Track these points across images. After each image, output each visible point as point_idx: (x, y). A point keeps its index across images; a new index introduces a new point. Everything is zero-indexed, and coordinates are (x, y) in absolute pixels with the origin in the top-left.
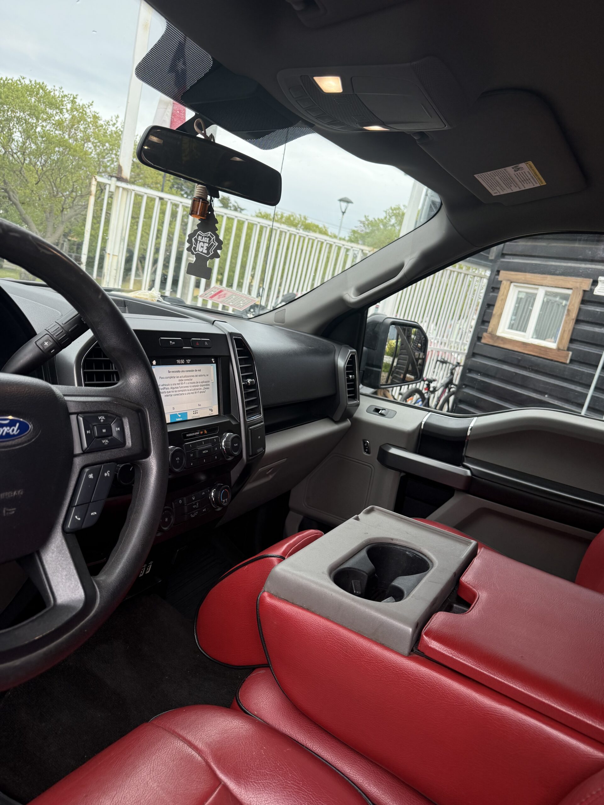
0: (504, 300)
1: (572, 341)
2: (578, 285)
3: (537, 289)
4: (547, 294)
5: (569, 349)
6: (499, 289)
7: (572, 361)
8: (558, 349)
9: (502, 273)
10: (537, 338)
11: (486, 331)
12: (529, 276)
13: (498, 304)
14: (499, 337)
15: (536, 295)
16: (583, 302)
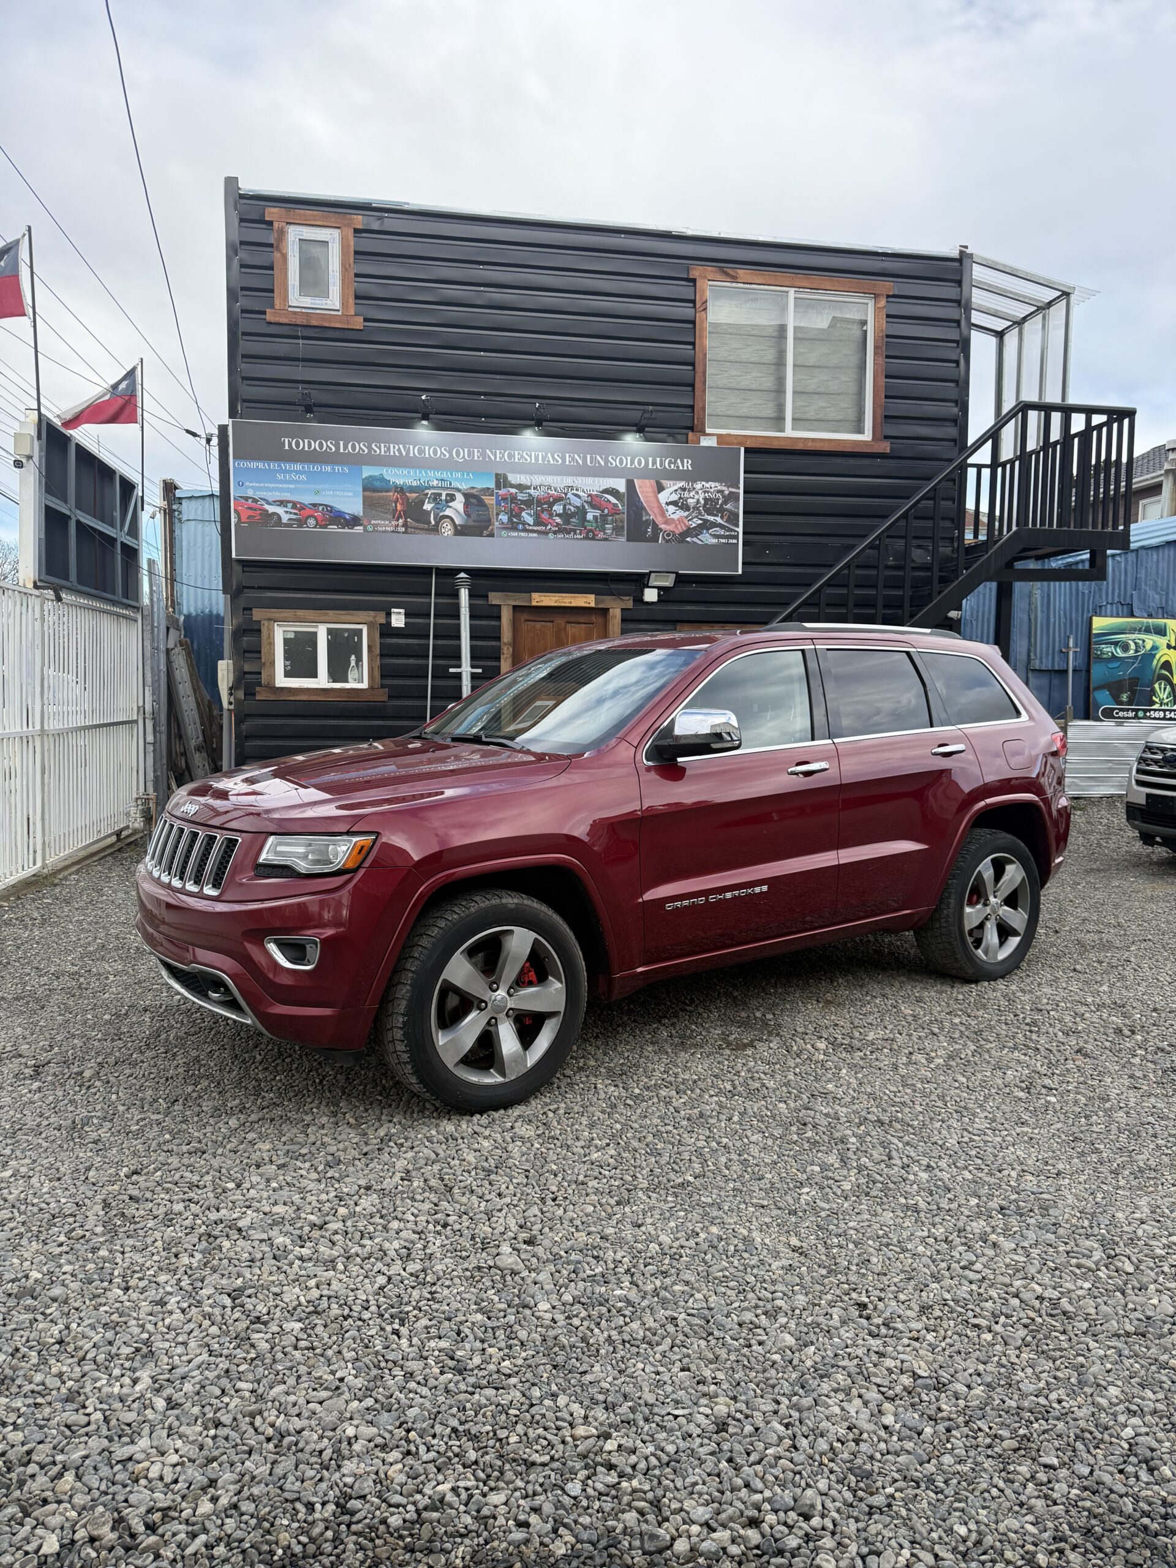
0: (272, 644)
1: (382, 676)
2: (371, 619)
3: (317, 627)
4: (330, 631)
5: (383, 686)
6: (260, 631)
7: (389, 697)
8: (371, 688)
9: (255, 611)
10: (334, 681)
11: (260, 684)
12: (300, 613)
13: (264, 650)
14: (282, 689)
15: (316, 633)
16: (382, 635)
